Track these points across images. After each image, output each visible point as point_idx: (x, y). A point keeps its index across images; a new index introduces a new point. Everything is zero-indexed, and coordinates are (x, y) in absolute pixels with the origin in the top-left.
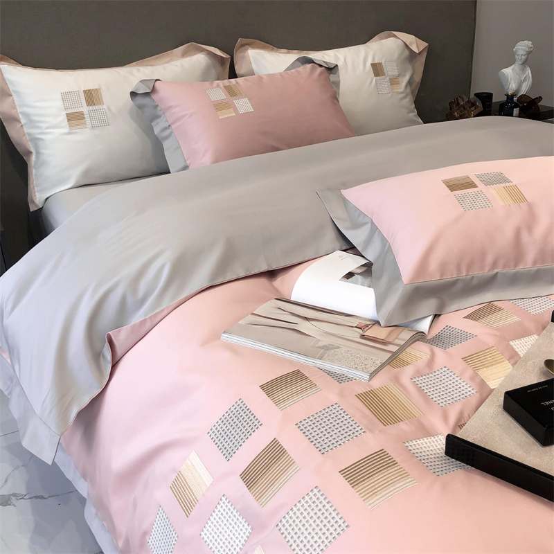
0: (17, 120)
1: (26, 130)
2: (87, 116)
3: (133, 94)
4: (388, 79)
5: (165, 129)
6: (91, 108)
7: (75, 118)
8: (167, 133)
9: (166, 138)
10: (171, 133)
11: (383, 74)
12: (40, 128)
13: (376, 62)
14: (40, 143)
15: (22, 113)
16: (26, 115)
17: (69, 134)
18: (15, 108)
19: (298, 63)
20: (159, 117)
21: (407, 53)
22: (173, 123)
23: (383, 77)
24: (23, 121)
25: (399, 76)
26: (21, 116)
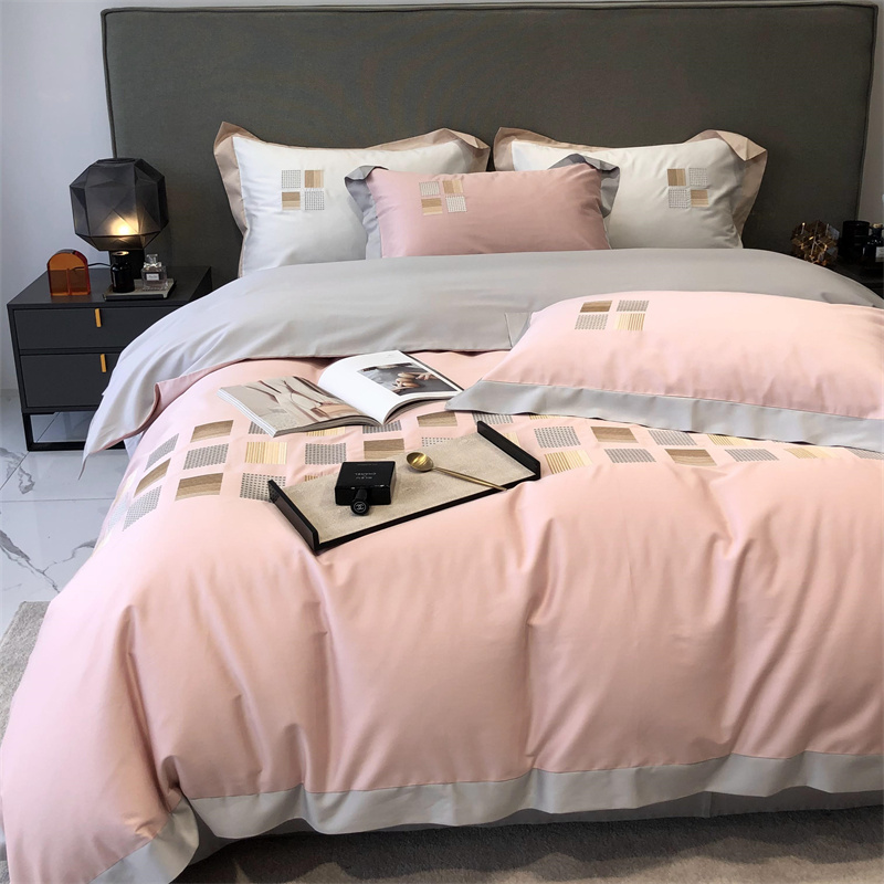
0: (239, 194)
1: (245, 205)
2: (302, 198)
3: (348, 180)
4: (688, 190)
5: (372, 220)
6: (308, 189)
7: (290, 198)
8: (371, 225)
9: (372, 230)
10: (375, 227)
11: (682, 183)
12: (256, 204)
13: (676, 167)
14: (254, 219)
15: (245, 188)
16: (247, 190)
17: (281, 213)
18: (239, 181)
19: (569, 160)
20: (371, 206)
21: (731, 159)
22: (380, 215)
23: (682, 187)
24: (244, 195)
25: (708, 187)
26: (243, 191)
